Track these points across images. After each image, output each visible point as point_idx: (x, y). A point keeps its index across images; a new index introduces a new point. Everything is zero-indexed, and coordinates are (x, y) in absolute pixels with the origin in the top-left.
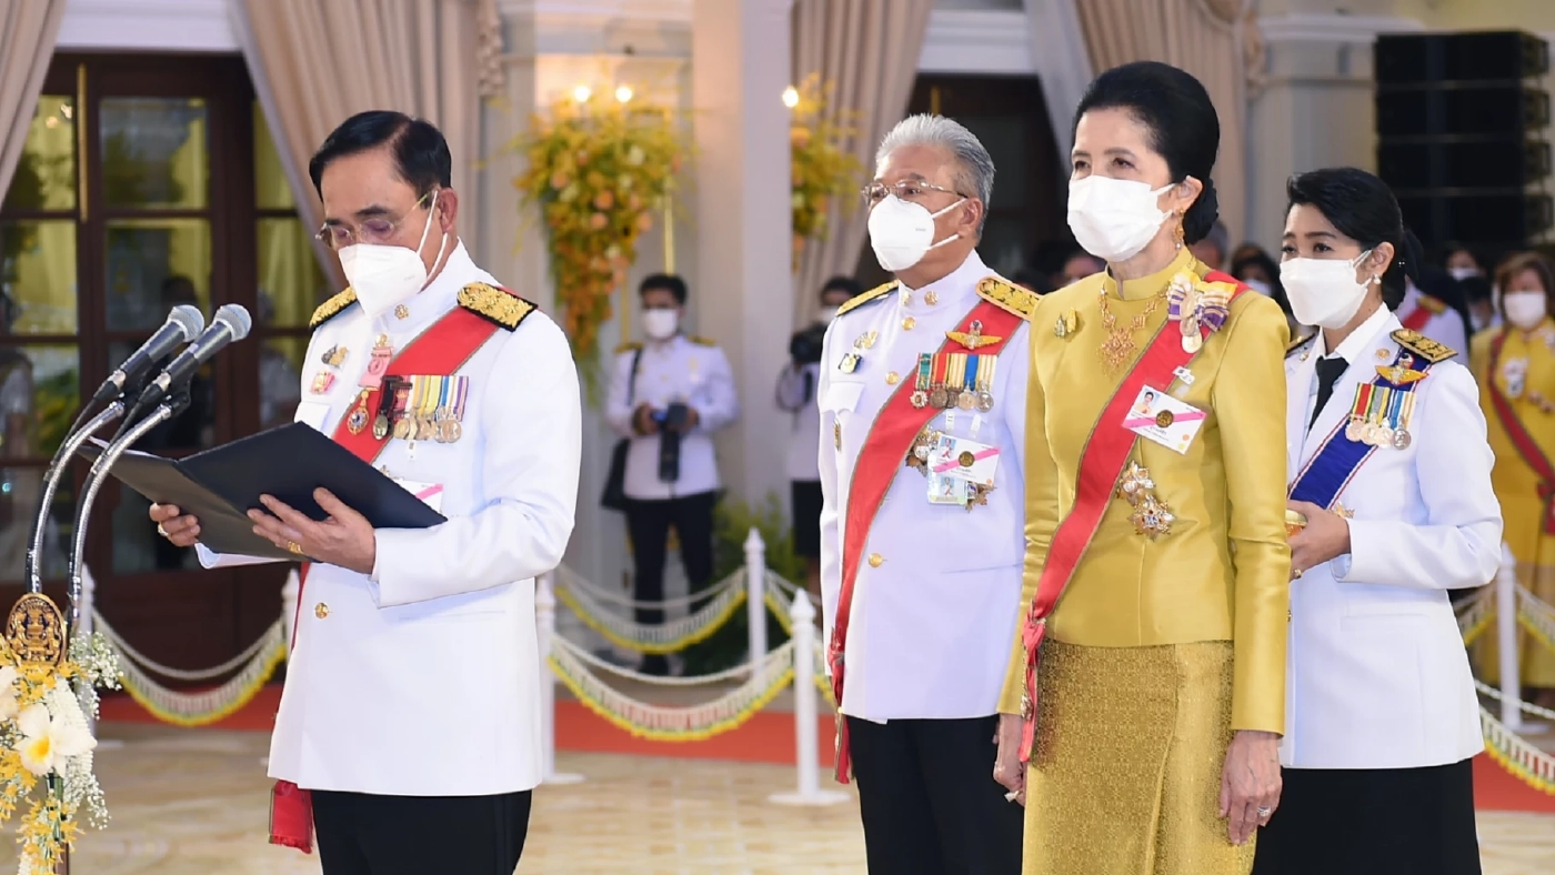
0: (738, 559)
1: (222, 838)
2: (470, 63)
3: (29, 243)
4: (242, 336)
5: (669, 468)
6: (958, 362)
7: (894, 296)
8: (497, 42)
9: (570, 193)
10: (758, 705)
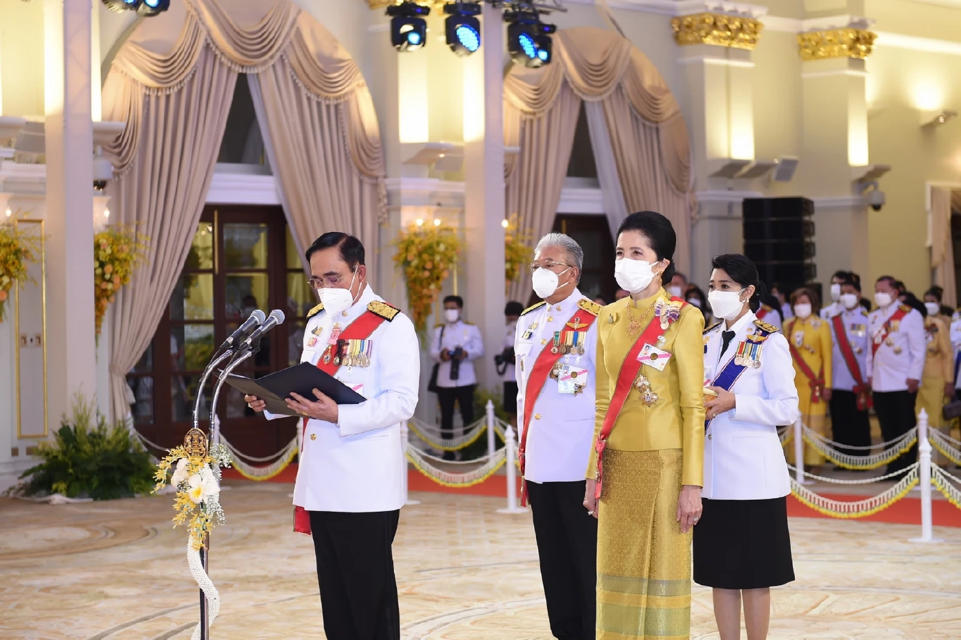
0: (483, 412)
1: (272, 527)
2: (374, 209)
3: (194, 282)
4: (281, 323)
5: (454, 375)
6: (570, 334)
7: (544, 307)
8: (385, 201)
9: (415, 262)
10: (491, 472)
